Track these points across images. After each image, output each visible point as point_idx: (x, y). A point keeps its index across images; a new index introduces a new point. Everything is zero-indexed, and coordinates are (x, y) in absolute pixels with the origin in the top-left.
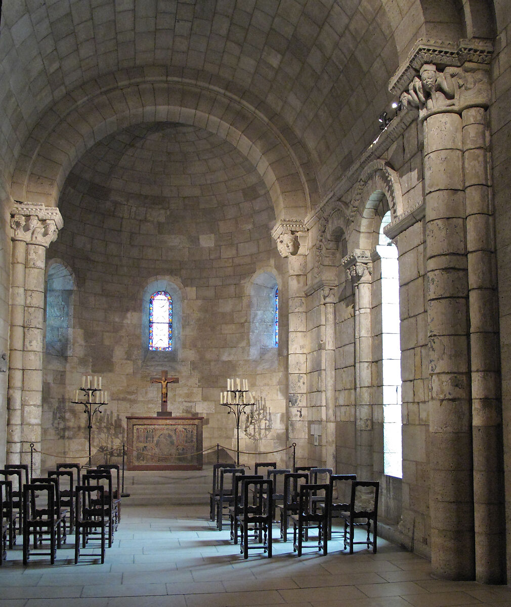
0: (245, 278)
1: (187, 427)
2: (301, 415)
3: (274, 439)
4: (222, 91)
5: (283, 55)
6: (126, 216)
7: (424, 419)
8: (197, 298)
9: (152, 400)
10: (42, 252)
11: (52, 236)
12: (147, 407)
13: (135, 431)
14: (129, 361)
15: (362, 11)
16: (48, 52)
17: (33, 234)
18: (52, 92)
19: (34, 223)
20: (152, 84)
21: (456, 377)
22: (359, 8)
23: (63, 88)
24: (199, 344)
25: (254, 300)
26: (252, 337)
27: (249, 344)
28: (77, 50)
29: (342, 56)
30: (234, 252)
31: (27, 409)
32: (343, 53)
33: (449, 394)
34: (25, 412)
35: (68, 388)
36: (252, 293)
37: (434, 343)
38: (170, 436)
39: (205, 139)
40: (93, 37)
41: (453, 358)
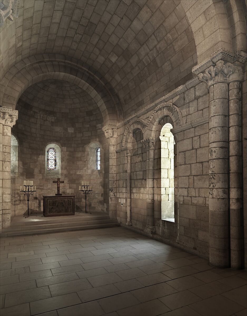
0: (86, 145)
1: (69, 199)
2: (114, 195)
3: (98, 202)
4: (87, 70)
5: (119, 57)
6: (39, 117)
7: (195, 203)
8: (67, 151)
9: (50, 189)
10: (10, 129)
11: (14, 123)
12: (48, 191)
13: (48, 202)
14: (40, 174)
15: (166, 39)
16: (19, 35)
17: (6, 121)
18: (16, 57)
19: (7, 116)
20: (58, 62)
21: (224, 190)
22: (165, 37)
23: (21, 56)
24: (68, 168)
25: (90, 153)
26: (89, 166)
27: (88, 169)
28: (31, 38)
29: (149, 60)
30: (82, 135)
31: (4, 195)
32: (149, 58)
33: (222, 196)
34: (4, 197)
35: (17, 185)
36: (89, 150)
37: (215, 176)
38: (62, 203)
39: (73, 90)
40: (39, 33)
41: (224, 182)
